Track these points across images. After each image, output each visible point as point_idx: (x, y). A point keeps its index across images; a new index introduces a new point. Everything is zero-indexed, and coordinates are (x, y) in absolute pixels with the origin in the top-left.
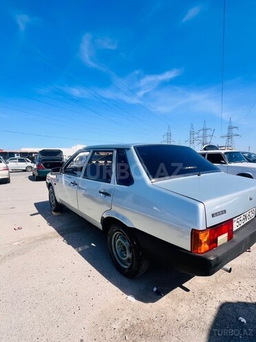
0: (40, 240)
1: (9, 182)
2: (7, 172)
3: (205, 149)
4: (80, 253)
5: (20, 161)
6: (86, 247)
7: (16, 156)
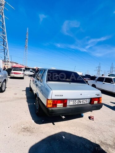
0: (20, 99)
1: (23, 79)
2: (23, 75)
3: (109, 76)
4: (28, 105)
5: (31, 71)
6: (32, 104)
7: (30, 70)
